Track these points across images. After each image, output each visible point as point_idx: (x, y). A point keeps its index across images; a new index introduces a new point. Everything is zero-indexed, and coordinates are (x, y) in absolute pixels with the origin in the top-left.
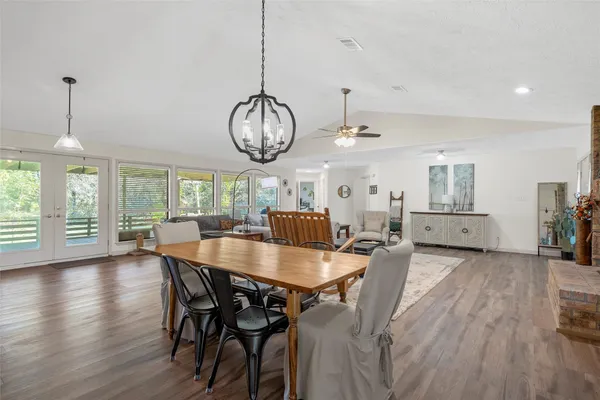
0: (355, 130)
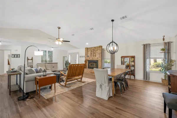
0: (62, 40)
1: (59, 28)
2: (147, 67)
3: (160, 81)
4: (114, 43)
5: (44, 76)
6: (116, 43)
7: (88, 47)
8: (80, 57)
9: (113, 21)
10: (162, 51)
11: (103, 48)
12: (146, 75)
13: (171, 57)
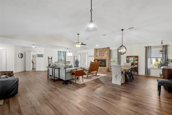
0: (80, 43)
1: (78, 34)
2: (149, 65)
3: (159, 76)
4: (124, 46)
5: (76, 69)
6: (125, 47)
7: (97, 48)
8: (89, 56)
9: (122, 30)
10: (160, 52)
11: (110, 49)
12: (147, 71)
13: (167, 57)
